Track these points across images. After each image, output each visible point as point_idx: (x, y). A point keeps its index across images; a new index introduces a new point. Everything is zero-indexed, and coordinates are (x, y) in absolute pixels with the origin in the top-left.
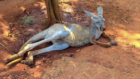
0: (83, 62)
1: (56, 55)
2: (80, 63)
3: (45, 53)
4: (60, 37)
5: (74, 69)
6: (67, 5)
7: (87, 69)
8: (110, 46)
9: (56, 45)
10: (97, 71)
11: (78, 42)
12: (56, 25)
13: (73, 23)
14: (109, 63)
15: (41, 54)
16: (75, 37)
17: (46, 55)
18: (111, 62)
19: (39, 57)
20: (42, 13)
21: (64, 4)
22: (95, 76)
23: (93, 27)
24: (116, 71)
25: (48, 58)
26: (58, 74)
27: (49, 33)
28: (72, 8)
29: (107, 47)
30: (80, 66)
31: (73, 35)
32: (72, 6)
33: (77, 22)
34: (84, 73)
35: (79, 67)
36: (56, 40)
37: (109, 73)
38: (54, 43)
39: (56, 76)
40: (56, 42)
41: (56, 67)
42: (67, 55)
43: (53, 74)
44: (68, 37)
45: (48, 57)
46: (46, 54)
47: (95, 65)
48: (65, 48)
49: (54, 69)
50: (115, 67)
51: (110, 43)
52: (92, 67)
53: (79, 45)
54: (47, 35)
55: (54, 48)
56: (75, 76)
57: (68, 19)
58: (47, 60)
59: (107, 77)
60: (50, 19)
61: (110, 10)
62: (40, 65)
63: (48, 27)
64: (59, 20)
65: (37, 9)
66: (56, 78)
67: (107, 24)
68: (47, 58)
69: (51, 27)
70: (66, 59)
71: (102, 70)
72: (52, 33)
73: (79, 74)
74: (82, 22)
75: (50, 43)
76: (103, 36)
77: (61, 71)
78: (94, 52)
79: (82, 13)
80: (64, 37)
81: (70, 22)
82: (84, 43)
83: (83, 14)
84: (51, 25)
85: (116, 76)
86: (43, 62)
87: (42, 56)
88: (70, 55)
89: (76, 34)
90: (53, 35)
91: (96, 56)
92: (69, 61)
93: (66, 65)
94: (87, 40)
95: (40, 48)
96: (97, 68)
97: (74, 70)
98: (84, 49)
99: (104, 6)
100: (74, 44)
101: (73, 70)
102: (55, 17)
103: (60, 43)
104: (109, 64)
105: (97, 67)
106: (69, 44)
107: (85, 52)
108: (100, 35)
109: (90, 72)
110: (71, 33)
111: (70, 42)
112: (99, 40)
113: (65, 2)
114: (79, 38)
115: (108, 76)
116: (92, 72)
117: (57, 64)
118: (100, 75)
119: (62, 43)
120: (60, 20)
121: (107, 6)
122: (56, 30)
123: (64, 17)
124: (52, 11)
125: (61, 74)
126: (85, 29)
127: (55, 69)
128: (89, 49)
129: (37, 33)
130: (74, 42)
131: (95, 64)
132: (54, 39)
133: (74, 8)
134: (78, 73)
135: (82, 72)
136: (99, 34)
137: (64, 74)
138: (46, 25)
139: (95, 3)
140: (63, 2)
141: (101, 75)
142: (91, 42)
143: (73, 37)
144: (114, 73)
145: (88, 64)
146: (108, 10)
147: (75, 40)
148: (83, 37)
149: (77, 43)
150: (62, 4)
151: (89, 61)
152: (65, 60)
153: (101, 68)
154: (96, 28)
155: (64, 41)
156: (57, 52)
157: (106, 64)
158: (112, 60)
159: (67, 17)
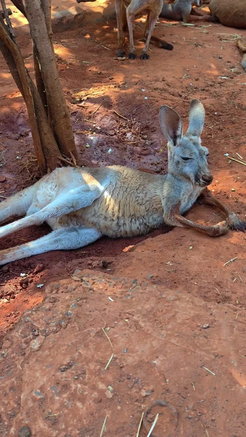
0: (134, 285)
1: (59, 264)
2: (126, 287)
3: (28, 258)
4: (72, 209)
5: (106, 307)
6: (97, 106)
7: (147, 306)
8: (224, 234)
9: (60, 233)
10: (176, 312)
11: (127, 222)
12: (61, 173)
13: (114, 163)
14: (218, 284)
15: (16, 263)
16: (116, 208)
17: (30, 264)
18: (225, 281)
19: (8, 271)
20: (21, 135)
21: (88, 104)
22: (170, 327)
23: (172, 174)
24: (236, 310)
25: (37, 273)
26: (59, 325)
27: (39, 198)
28: (113, 116)
29: (216, 235)
30: (124, 298)
31: (112, 202)
32: (113, 110)
33: (127, 159)
34: (135, 318)
35: (123, 301)
36: (61, 219)
37: (211, 318)
38: (54, 228)
39: (51, 329)
40: (60, 223)
41: (55, 302)
42: (90, 264)
43: (43, 324)
44: (96, 208)
45: (35, 270)
46: (30, 261)
47: (170, 295)
48: (88, 242)
49: (48, 307)
50: (234, 297)
51: (224, 222)
52: (160, 299)
53: (131, 231)
54: (33, 204)
55: (56, 241)
56: (108, 328)
57: (99, 150)
58: (32, 281)
59: (206, 330)
60: (41, 154)
61: (231, 117)
62: (10, 295)
63: (38, 179)
64: (70, 157)
65: (5, 123)
66: (52, 335)
67: (220, 162)
68: (31, 275)
69: (45, 178)
70: (84, 279)
71: (192, 309)
72: (50, 198)
73: (121, 323)
74: (145, 159)
75: (43, 229)
76: (203, 201)
77: (67, 314)
78: (173, 253)
79: (142, 130)
80: (84, 209)
81: (107, 159)
82: (145, 224)
83: (145, 134)
84: (45, 173)
85: (232, 327)
86: (19, 287)
87: (17, 268)
88: (101, 265)
89: (120, 197)
90: (50, 202)
91: (179, 266)
92: (94, 283)
93: (84, 296)
94: (155, 216)
95: (14, 245)
96: (177, 303)
97: (107, 311)
98: (144, 244)
99: (212, 107)
100: (115, 228)
101: (105, 309)
102: (56, 147)
103: (72, 226)
104: (217, 290)
105: (176, 300)
106: (99, 230)
107: (147, 252)
108: (194, 199)
109: (155, 316)
110: (107, 195)
111: (102, 222)
112: (190, 215)
113: (92, 96)
114: (132, 210)
115: (208, 327)
116: (159, 314)
117: (57, 293)
118: (184, 324)
119: (80, 228)
120: (73, 157)
121: (222, 105)
122: (60, 186)
123: (88, 146)
124: (46, 128)
125: (68, 323)
126: (149, 181)
127: (50, 310)
128: (160, 244)
129: (4, 199)
130: (115, 222)
131: (170, 291)
132: (53, 216)
133: (120, 117)
134: (117, 319)
135: (130, 316)
136: (191, 195)
137: (75, 324)
138: (31, 172)
139: (185, 98)
140: (85, 98)
141: (187, 324)
142: (169, 221)
143: (111, 207)
144: (227, 315)
145: (151, 292)
146: (224, 118)
147: (118, 218)
148: (143, 208)
149: (124, 224)
150: (82, 104)
151: (155, 281)
152: (82, 280)
153: (188, 301)
154: (181, 177)
155: (84, 220)
156: (62, 253)
157: (206, 290)
158: (228, 276)
159: (96, 145)
